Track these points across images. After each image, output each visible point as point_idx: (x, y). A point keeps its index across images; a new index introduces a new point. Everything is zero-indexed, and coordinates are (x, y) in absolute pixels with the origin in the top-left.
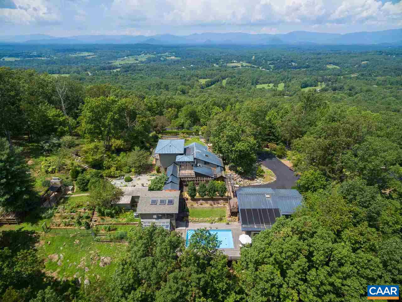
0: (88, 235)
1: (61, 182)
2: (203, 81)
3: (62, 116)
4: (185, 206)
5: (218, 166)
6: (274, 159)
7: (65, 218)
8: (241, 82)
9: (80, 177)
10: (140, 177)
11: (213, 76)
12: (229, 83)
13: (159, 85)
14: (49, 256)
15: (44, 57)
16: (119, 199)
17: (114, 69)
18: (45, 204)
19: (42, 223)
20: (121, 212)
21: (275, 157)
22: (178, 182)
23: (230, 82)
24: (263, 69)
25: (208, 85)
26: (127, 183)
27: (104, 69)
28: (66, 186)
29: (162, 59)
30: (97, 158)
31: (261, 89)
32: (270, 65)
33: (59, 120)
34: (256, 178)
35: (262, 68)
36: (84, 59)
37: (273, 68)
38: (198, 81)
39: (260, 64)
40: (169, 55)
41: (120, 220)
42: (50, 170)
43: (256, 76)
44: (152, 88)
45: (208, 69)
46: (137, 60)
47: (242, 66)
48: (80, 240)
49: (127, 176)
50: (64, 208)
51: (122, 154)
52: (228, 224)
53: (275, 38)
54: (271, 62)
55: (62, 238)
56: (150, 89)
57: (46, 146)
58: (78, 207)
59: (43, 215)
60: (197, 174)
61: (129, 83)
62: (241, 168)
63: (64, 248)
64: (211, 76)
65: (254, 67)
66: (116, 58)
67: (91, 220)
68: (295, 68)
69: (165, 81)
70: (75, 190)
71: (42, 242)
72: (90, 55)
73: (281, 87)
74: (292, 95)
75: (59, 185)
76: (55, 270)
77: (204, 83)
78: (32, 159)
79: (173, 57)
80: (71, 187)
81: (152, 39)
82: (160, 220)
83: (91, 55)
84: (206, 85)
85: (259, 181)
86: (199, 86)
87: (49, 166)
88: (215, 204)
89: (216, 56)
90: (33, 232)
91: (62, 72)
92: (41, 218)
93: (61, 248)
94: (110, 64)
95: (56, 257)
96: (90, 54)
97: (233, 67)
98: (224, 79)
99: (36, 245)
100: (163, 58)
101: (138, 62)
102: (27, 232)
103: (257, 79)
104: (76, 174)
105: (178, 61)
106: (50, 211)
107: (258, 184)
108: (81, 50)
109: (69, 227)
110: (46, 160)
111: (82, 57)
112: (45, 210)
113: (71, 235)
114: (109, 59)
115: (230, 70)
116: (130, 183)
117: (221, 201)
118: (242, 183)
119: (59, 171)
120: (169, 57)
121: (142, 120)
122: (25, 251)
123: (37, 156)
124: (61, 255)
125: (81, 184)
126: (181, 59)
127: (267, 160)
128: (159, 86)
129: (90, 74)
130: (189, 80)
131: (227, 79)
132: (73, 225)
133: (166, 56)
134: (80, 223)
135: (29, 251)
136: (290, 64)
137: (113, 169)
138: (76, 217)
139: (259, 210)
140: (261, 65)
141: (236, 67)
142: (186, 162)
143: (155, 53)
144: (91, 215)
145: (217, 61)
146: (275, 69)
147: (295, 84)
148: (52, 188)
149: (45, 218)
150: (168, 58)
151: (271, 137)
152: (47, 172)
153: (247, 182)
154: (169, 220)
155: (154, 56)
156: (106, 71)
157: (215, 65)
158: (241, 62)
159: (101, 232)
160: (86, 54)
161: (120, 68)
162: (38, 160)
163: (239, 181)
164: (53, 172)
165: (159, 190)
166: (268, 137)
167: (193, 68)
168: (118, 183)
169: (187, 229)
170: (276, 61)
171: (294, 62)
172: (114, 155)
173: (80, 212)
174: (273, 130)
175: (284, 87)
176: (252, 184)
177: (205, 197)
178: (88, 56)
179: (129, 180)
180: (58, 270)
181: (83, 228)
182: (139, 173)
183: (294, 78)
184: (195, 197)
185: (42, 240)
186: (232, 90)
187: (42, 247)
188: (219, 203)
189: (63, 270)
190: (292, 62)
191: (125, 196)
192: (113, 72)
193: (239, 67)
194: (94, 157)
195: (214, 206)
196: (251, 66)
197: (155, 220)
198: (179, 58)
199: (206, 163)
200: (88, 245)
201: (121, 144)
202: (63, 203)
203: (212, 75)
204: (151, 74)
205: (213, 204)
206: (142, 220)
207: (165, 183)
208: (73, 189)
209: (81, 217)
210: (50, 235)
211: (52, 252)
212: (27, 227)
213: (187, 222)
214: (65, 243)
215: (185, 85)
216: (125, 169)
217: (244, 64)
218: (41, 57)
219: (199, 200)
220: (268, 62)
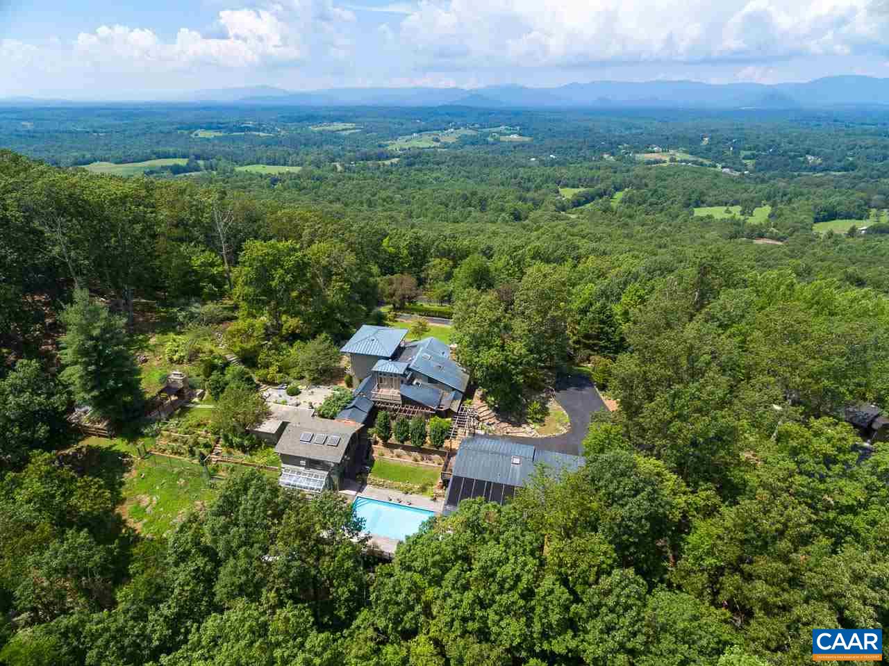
0: (200, 475)
1: (184, 381)
2: (568, 194)
3: (219, 266)
4: (368, 453)
5: (454, 389)
6: (587, 391)
7: (175, 440)
8: (659, 199)
9: (215, 375)
10: (315, 390)
11: (595, 182)
12: (628, 201)
13: (467, 198)
14: (138, 497)
15: (263, 131)
16: (260, 423)
17: (387, 158)
18: (154, 414)
19: (141, 443)
20: (260, 445)
21: (592, 386)
22: (367, 408)
23: (630, 198)
24: (725, 170)
25: (577, 203)
26: (288, 398)
27: (366, 158)
28: (193, 387)
29: (490, 139)
30: (249, 347)
31: (702, 219)
32: (744, 161)
33: (210, 273)
34: (526, 423)
35: (723, 167)
36: (334, 138)
37: (752, 168)
38: (558, 192)
39: (719, 158)
40: (508, 132)
41: (256, 459)
42: (175, 358)
43: (701, 185)
44: (451, 205)
45: (586, 164)
46: (437, 140)
47: (673, 160)
48: (187, 481)
49: (294, 383)
50: (177, 424)
51: (298, 343)
52: (435, 500)
53: (773, 94)
54: (748, 153)
55: (163, 472)
56: (447, 206)
57: (181, 316)
58: (199, 425)
59: (146, 431)
60: (405, 400)
61: (409, 191)
62: (493, 399)
63: (161, 488)
64: (590, 182)
65: (702, 164)
66: (394, 135)
67: (211, 452)
68: (814, 169)
69: (482, 190)
70: (205, 398)
71: (134, 473)
72: (346, 130)
73: (761, 215)
74: (782, 237)
75: (181, 385)
76: (140, 520)
77: (570, 197)
78: (157, 335)
79: (515, 137)
80: (200, 391)
81: (476, 95)
82: (311, 470)
83: (350, 129)
84: (573, 202)
85: (528, 431)
86: (555, 205)
87: (176, 351)
88: (423, 459)
89: (614, 136)
90: (125, 455)
91: (290, 163)
92: (143, 435)
93: (158, 488)
94: (381, 149)
95: (146, 499)
96: (348, 125)
97: (649, 163)
98: (617, 189)
99: (126, 475)
100: (492, 137)
101: (438, 144)
102: (118, 453)
103: (702, 194)
104: (211, 368)
105: (523, 145)
106: (155, 427)
107: (525, 435)
108: (332, 120)
109: (177, 457)
110: (174, 340)
111: (333, 132)
112: (150, 422)
113: (176, 470)
114: (383, 138)
115: (638, 170)
116: (294, 398)
117: (437, 456)
118: (493, 427)
119: (190, 361)
120: (505, 135)
121: (341, 286)
122: (91, 478)
123: (164, 332)
124: (154, 498)
125: (214, 389)
126: (532, 141)
127: (572, 389)
128: (466, 200)
129: (339, 168)
130: (538, 188)
131: (626, 190)
132: (183, 454)
133: (501, 134)
134: (192, 453)
135: (96, 480)
136: (801, 159)
137: (273, 370)
138: (191, 441)
139: (489, 483)
140: (723, 160)
141: (657, 162)
142: (391, 374)
143: (477, 126)
144: (213, 443)
145: (612, 148)
146: (757, 169)
147: (801, 211)
148: (168, 389)
149: (147, 435)
150: (502, 138)
151: (602, 343)
152: (171, 360)
153: (506, 428)
154: (327, 473)
155: (474, 133)
156: (370, 163)
157: (606, 156)
158: (672, 152)
159: (221, 473)
160: (340, 126)
161: (398, 157)
162: (165, 338)
163: (488, 424)
164: (180, 362)
165: (332, 418)
166: (596, 342)
167: (552, 163)
168: (273, 396)
169: (359, 494)
170: (765, 150)
171: (813, 155)
172: (284, 345)
173: (199, 435)
174: (606, 328)
175: (770, 216)
176: (514, 434)
177: (406, 443)
178: (343, 130)
179: (295, 393)
180: (145, 520)
181: (196, 461)
182: (316, 382)
183: (802, 194)
184: (389, 441)
185: (136, 469)
186: (630, 217)
187: (132, 480)
188: (430, 460)
189: (151, 522)
190: (808, 153)
191: (272, 420)
192: (384, 165)
193: (664, 162)
194: (244, 345)
195: (421, 463)
196: (695, 162)
197: (303, 468)
198: (527, 139)
199: (431, 380)
200: (197, 490)
201: (297, 327)
202: (179, 415)
203: (592, 179)
204: (460, 172)
205: (419, 459)
206: (283, 465)
207: (344, 408)
208: (202, 395)
209: (197, 444)
210: (147, 463)
211: (142, 492)
212: (120, 445)
213: (364, 483)
214: (164, 481)
215: (524, 200)
216: (294, 372)
217: (679, 156)
218: (259, 131)
219: (396, 447)
220: (741, 152)
